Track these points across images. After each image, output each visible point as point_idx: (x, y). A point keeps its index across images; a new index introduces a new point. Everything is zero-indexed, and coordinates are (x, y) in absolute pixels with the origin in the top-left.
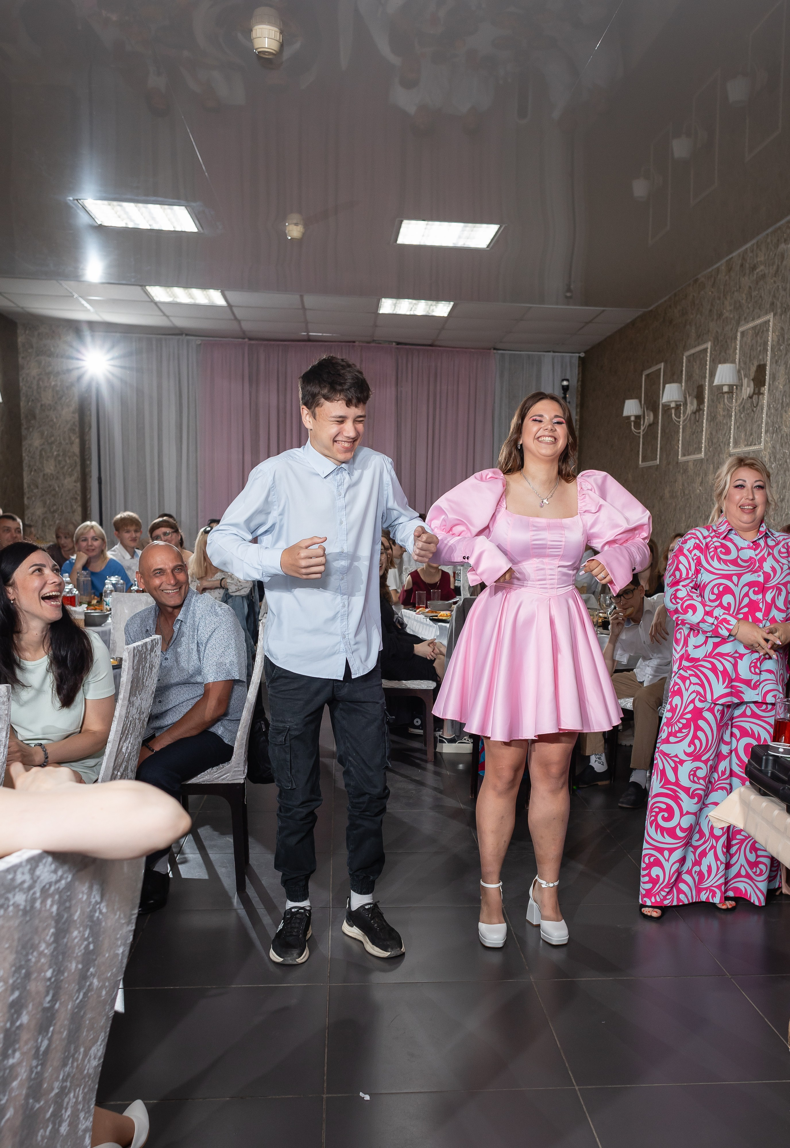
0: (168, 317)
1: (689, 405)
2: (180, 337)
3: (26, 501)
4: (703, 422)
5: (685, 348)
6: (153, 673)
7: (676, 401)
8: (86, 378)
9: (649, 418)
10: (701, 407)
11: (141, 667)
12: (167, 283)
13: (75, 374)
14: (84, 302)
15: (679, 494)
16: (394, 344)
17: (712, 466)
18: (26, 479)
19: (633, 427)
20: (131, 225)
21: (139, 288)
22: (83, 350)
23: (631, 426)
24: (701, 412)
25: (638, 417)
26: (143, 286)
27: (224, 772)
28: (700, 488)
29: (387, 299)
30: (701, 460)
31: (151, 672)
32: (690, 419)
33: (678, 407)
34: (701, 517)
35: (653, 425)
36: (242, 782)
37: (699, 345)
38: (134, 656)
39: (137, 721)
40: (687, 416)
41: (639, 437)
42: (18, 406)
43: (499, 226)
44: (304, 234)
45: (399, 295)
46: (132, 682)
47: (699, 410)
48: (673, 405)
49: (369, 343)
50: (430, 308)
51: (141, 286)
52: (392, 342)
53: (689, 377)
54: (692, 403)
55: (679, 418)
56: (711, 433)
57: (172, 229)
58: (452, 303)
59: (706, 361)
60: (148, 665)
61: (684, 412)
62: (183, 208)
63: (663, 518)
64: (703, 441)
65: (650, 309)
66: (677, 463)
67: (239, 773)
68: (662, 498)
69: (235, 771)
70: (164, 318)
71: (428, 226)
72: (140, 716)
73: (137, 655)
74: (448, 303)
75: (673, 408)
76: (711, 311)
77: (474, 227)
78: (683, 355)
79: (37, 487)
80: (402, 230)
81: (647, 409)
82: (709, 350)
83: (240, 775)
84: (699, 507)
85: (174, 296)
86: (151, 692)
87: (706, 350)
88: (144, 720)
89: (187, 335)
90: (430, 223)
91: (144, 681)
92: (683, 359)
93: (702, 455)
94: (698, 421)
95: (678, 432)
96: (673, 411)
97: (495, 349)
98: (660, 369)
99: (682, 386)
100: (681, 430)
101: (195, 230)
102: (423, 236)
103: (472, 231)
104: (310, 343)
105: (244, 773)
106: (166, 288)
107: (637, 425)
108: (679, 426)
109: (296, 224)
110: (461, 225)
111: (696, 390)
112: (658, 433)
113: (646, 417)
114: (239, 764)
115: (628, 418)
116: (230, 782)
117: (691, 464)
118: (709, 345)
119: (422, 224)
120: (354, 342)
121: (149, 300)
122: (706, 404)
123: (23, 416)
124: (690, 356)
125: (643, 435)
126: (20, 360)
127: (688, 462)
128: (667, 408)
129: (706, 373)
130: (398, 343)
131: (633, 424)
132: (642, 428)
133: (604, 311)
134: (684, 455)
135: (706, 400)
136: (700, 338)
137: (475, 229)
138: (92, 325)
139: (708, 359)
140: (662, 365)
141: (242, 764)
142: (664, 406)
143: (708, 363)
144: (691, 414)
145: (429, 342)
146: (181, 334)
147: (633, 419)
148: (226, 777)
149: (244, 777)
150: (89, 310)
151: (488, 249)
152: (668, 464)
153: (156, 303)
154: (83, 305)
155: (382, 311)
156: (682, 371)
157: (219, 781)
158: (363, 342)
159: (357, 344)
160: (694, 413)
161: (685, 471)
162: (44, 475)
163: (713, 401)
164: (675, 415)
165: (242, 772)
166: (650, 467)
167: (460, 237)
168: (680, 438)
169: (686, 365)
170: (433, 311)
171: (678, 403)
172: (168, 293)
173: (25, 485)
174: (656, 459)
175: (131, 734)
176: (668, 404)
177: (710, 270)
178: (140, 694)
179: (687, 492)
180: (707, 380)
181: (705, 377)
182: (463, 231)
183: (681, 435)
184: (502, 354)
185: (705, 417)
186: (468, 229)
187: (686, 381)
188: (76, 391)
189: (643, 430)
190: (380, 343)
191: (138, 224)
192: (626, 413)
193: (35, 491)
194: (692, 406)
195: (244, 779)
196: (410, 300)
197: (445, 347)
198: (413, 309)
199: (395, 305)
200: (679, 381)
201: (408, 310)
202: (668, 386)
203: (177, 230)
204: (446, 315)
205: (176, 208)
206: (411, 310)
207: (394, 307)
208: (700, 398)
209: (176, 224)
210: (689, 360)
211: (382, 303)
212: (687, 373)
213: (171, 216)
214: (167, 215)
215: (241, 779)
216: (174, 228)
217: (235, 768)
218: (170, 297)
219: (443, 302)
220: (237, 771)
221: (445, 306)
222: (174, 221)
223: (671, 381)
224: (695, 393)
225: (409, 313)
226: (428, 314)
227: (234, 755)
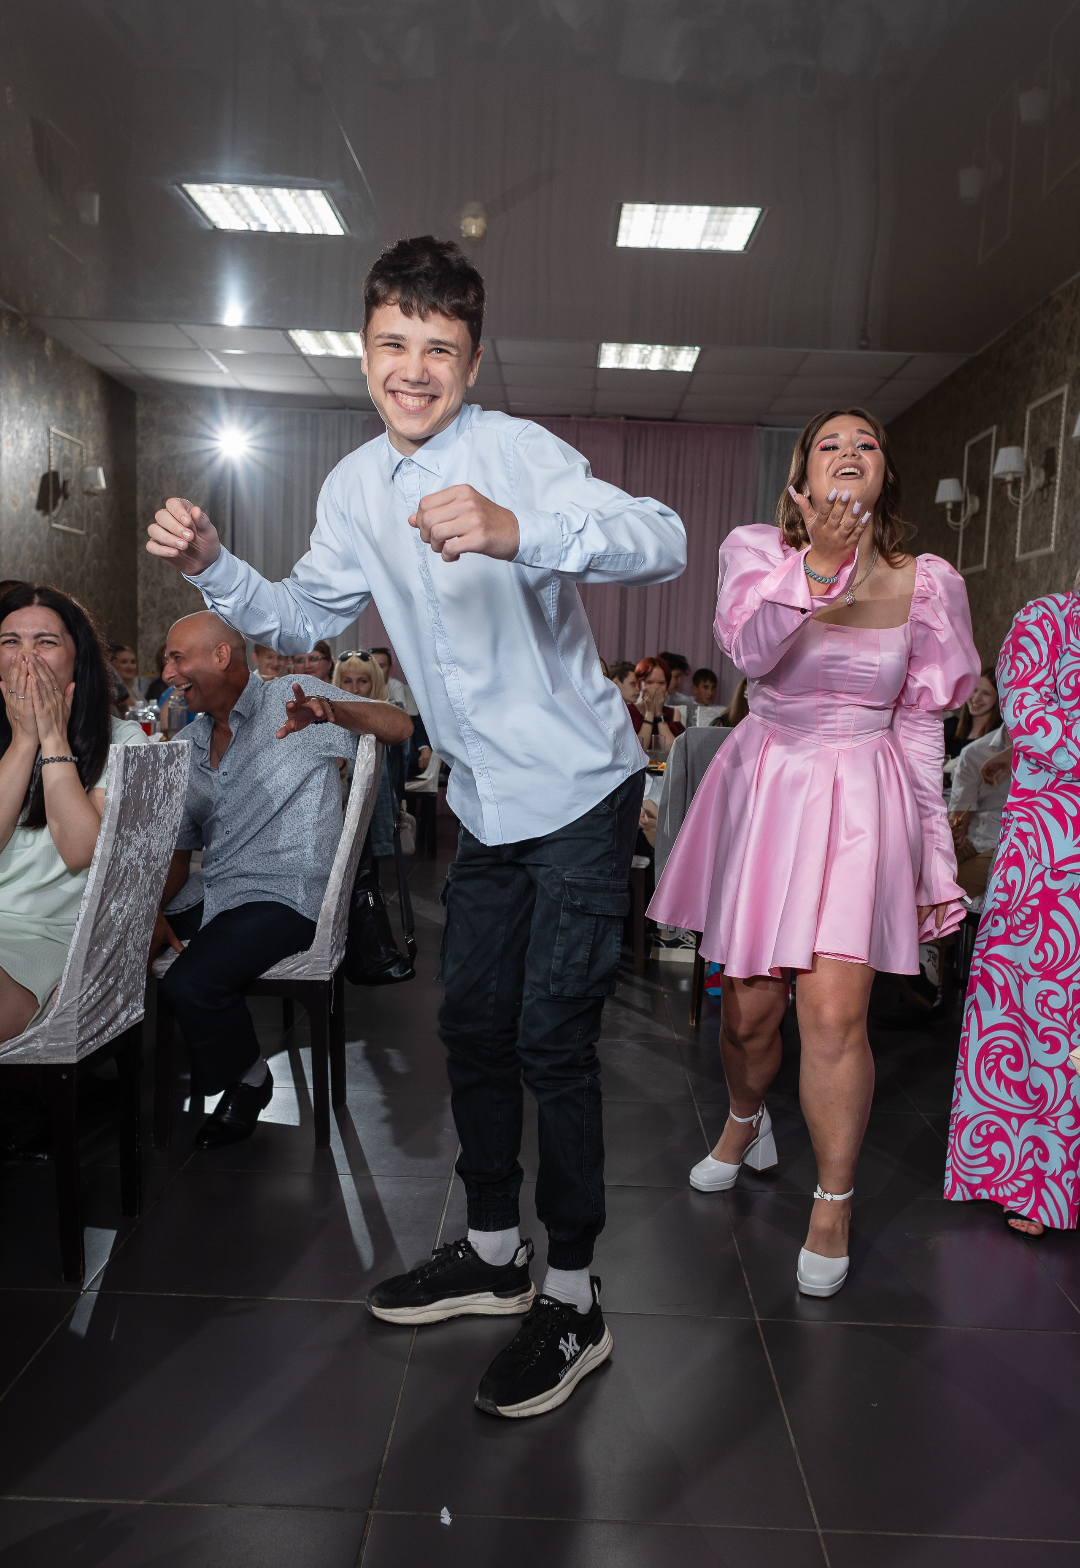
0: (322, 379)
1: (1033, 478)
2: (340, 409)
3: (140, 624)
4: (1053, 500)
5: (1029, 400)
6: (174, 797)
7: (1014, 473)
8: (219, 462)
9: (974, 505)
10: (1052, 479)
11: (144, 784)
12: (316, 326)
13: (207, 456)
14: (214, 358)
16: (622, 418)
17: (1066, 563)
18: (141, 595)
19: (949, 519)
20: (255, 227)
21: (280, 333)
22: (217, 428)
23: (945, 517)
24: (1051, 487)
25: (957, 505)
26: (285, 330)
27: (300, 962)
29: (609, 344)
30: (1050, 556)
31: (170, 797)
32: (1034, 499)
33: (1016, 483)
35: (978, 516)
36: (327, 978)
37: (1050, 390)
38: (126, 761)
39: (141, 870)
40: (1030, 496)
41: (958, 533)
42: (134, 500)
43: (759, 209)
44: (486, 233)
45: (626, 338)
46: (123, 803)
47: (1049, 484)
48: (1009, 478)
49: (588, 416)
50: (668, 358)
51: (282, 329)
52: (617, 416)
53: (1034, 439)
54: (1037, 475)
55: (1018, 497)
56: (1066, 516)
57: (310, 232)
58: (697, 349)
59: (1061, 412)
60: (161, 783)
61: (1026, 491)
62: (319, 192)
64: (1054, 528)
65: (979, 352)
66: (1013, 564)
67: (324, 965)
68: (989, 615)
69: (317, 962)
70: (318, 381)
71: (660, 215)
72: (148, 862)
73: (133, 762)
74: (692, 348)
75: (1009, 482)
76: (1069, 340)
77: (725, 213)
78: (1026, 409)
79: (154, 605)
80: (624, 222)
81: (971, 493)
82: (1065, 397)
83: (325, 968)
85: (327, 345)
86: (170, 828)
87: (1060, 397)
88: (159, 871)
89: (348, 406)
90: (662, 207)
91: (155, 807)
92: (1024, 415)
93: (1052, 547)
94: (1046, 501)
95: (1016, 520)
96: (1009, 487)
97: (759, 424)
98: (991, 435)
99: (1023, 453)
100: (1020, 517)
101: (341, 232)
102: (653, 232)
103: (722, 220)
105: (331, 965)
106: (315, 332)
107: (956, 516)
108: (1017, 510)
109: (475, 217)
110: (706, 210)
111: (1044, 456)
112: (985, 525)
113: (969, 505)
114: (323, 951)
115: (943, 505)
116: (309, 979)
117: (1033, 563)
118: (1065, 389)
119: (650, 209)
120: (569, 416)
121: (294, 352)
122: (1059, 475)
123: (139, 513)
124: (1036, 409)
125: (964, 530)
126: (139, 442)
127: (1029, 560)
128: (1000, 483)
129: (1059, 430)
130: (628, 418)
131: (949, 514)
132: (963, 520)
133: (911, 358)
134: (1023, 551)
135: (1059, 469)
136: (1052, 381)
137: (726, 216)
138: (228, 393)
139: (1064, 409)
140: (994, 429)
141: (328, 950)
142: (995, 480)
143: (1063, 415)
144: (1035, 492)
145: (669, 415)
146: (342, 406)
147: (949, 506)
148: (304, 970)
149: (330, 971)
150: (221, 372)
151: (745, 252)
152: (1000, 567)
153: (304, 358)
154: (217, 366)
155: (604, 364)
156: (1023, 433)
157: (293, 976)
158: (579, 415)
159: (573, 418)
160: (1041, 490)
161: (1025, 574)
162: (163, 590)
163: (1069, 468)
164: (1013, 494)
165: (328, 964)
166: (972, 574)
167: (705, 233)
168: (1019, 529)
169: (1030, 423)
170: (673, 363)
171: (1017, 476)
172: (318, 341)
173: (140, 603)
174: (981, 562)
175: (129, 890)
176: (1001, 476)
177: (1070, 281)
178: (144, 829)
180: (1061, 439)
181: (1058, 436)
182: (709, 220)
183: (1019, 523)
184: (770, 434)
185: (1057, 493)
186: (716, 217)
187: (1030, 447)
188: (206, 479)
189: (965, 523)
190: (603, 418)
191: (265, 225)
192: (940, 498)
193: (152, 610)
194: (1037, 480)
195: (330, 974)
196: (641, 346)
197: (692, 422)
198: (646, 360)
199: (620, 353)
200: (1020, 444)
201: (638, 363)
202: (1003, 451)
203: (316, 232)
204: (690, 369)
205: (310, 193)
206: (643, 363)
207: (619, 357)
208: (1050, 467)
209: (313, 222)
210: (1034, 416)
211: (603, 352)
212: (1031, 433)
213: (305, 208)
214: (300, 207)
215: (325, 974)
216: (312, 230)
217: (318, 956)
218: (323, 348)
219: (686, 348)
220: (322, 962)
221: (688, 354)
222: (309, 215)
223: (1008, 444)
224: (1042, 461)
225: (639, 367)
226: (666, 369)
227: (316, 937)
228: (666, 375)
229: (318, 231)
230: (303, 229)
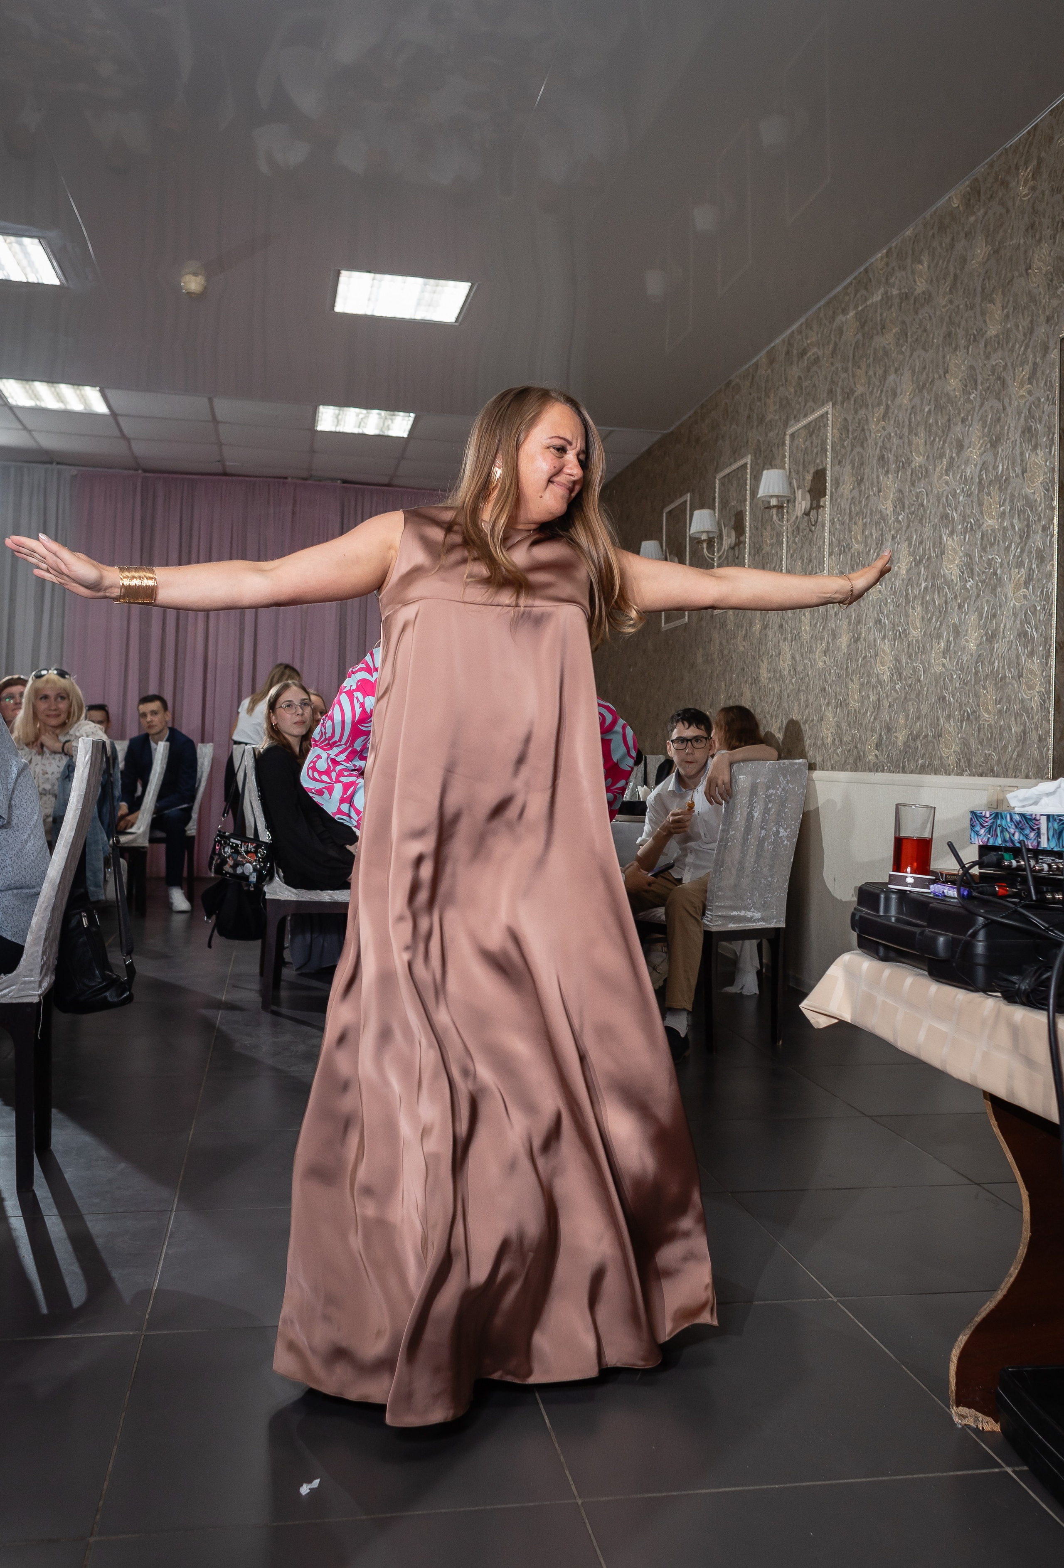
0: (29, 431)
1: (725, 538)
2: (49, 466)
4: (744, 557)
5: (717, 470)
7: (707, 532)
10: (742, 539)
12: (25, 376)
15: (715, 656)
16: (339, 481)
24: (742, 545)
28: (744, 643)
29: (327, 407)
33: (710, 542)
34: (746, 682)
36: (36, 1000)
37: (735, 461)
40: (723, 553)
43: (470, 284)
44: (205, 289)
45: (344, 401)
47: (739, 543)
48: (704, 537)
49: (305, 479)
50: (384, 424)
52: (336, 480)
53: (724, 504)
54: (729, 536)
55: (714, 555)
57: (25, 280)
59: (746, 479)
61: (719, 551)
62: (36, 241)
63: (695, 691)
65: (670, 431)
67: (32, 985)
68: (693, 665)
69: (25, 983)
70: (26, 434)
71: (376, 283)
74: (407, 414)
75: (704, 540)
76: (749, 417)
77: (437, 286)
78: (715, 478)
80: (341, 288)
82: (749, 466)
83: (33, 989)
84: (743, 669)
85: (37, 396)
87: (745, 466)
89: (58, 463)
90: (378, 276)
92: (715, 483)
94: (737, 558)
96: (705, 545)
98: (686, 500)
99: (715, 515)
101: (57, 282)
102: (369, 299)
103: (434, 292)
104: (225, 478)
105: (40, 986)
106: (24, 382)
109: (195, 274)
110: (420, 281)
111: (733, 519)
114: (31, 970)
116: (14, 1001)
118: (748, 459)
119: (367, 277)
120: (286, 478)
121: (2, 403)
122: (748, 534)
124: (725, 477)
128: (696, 542)
130: (345, 482)
133: (611, 432)
135: (747, 529)
136: (736, 454)
137: (439, 288)
139: (749, 473)
140: (689, 496)
141: (37, 971)
142: (692, 540)
143: (749, 481)
144: (728, 551)
145: (385, 480)
146: (51, 463)
148: (9, 992)
149: (39, 992)
151: (457, 324)
152: (700, 621)
153: (11, 408)
155: (321, 427)
156: (714, 498)
158: (297, 478)
159: (289, 480)
160: (732, 548)
161: (723, 626)
163: (757, 528)
164: (708, 552)
165: (36, 985)
166: (676, 628)
167: (418, 303)
169: (719, 489)
170: (388, 428)
171: (711, 536)
172: (27, 392)
176: (697, 536)
177: (747, 366)
179: (726, 652)
180: (748, 503)
181: (745, 500)
182: (423, 291)
185: (747, 551)
186: (429, 288)
187: (721, 510)
190: (320, 481)
194: (729, 540)
195: (39, 996)
196: (357, 410)
197: (407, 487)
198: (362, 424)
199: (337, 417)
200: (712, 507)
201: (355, 427)
202: (696, 513)
203: (31, 281)
204: (405, 435)
205: (26, 241)
206: (359, 427)
207: (336, 420)
208: (739, 528)
209: (28, 270)
210: (722, 484)
211: (320, 415)
212: (721, 498)
213: (21, 256)
214: (14, 255)
215: (33, 995)
216: (27, 278)
217: (25, 976)
218: (32, 399)
219: (401, 414)
220: (31, 982)
221: (403, 420)
222: (24, 263)
223: (702, 507)
224: (733, 523)
225: (356, 431)
226: (381, 433)
227: (24, 956)
228: (382, 440)
229: (33, 279)
230: (17, 276)
